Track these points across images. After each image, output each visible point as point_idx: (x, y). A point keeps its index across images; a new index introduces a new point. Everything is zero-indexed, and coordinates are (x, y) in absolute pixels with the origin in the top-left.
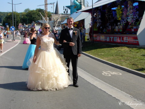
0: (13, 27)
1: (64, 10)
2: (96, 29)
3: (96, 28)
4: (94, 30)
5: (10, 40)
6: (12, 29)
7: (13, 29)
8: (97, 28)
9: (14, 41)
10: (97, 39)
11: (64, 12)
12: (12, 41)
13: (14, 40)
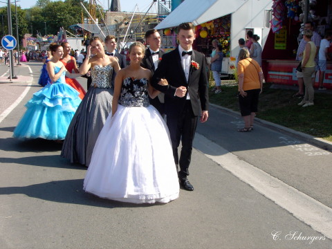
0: (10, 39)
2: (281, 45)
3: (280, 42)
4: (276, 48)
5: (4, 78)
6: (7, 44)
7: (11, 44)
8: (284, 42)
9: (13, 80)
10: (291, 76)
12: (9, 80)
13: (16, 78)
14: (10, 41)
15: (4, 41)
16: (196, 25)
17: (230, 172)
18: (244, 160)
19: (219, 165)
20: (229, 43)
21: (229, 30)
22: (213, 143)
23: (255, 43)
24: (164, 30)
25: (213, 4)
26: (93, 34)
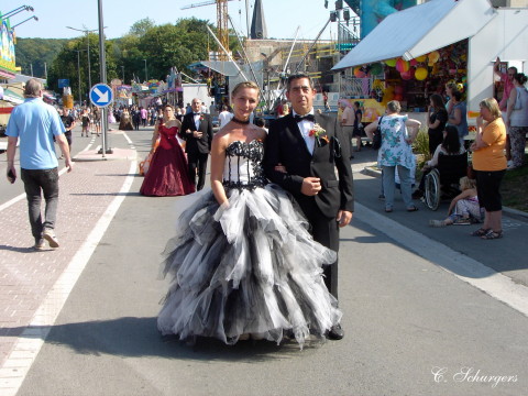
0: (103, 90)
1: (326, 5)
5: (90, 153)
6: (98, 98)
7: (104, 98)
9: (107, 156)
11: (334, 17)
12: (100, 156)
13: (109, 152)
14: (104, 92)
15: (94, 93)
16: (409, 58)
17: (505, 304)
18: (525, 284)
19: (484, 292)
20: (466, 88)
21: (464, 65)
22: (464, 256)
23: (518, 88)
24: (354, 68)
25: (437, 23)
26: (227, 78)
